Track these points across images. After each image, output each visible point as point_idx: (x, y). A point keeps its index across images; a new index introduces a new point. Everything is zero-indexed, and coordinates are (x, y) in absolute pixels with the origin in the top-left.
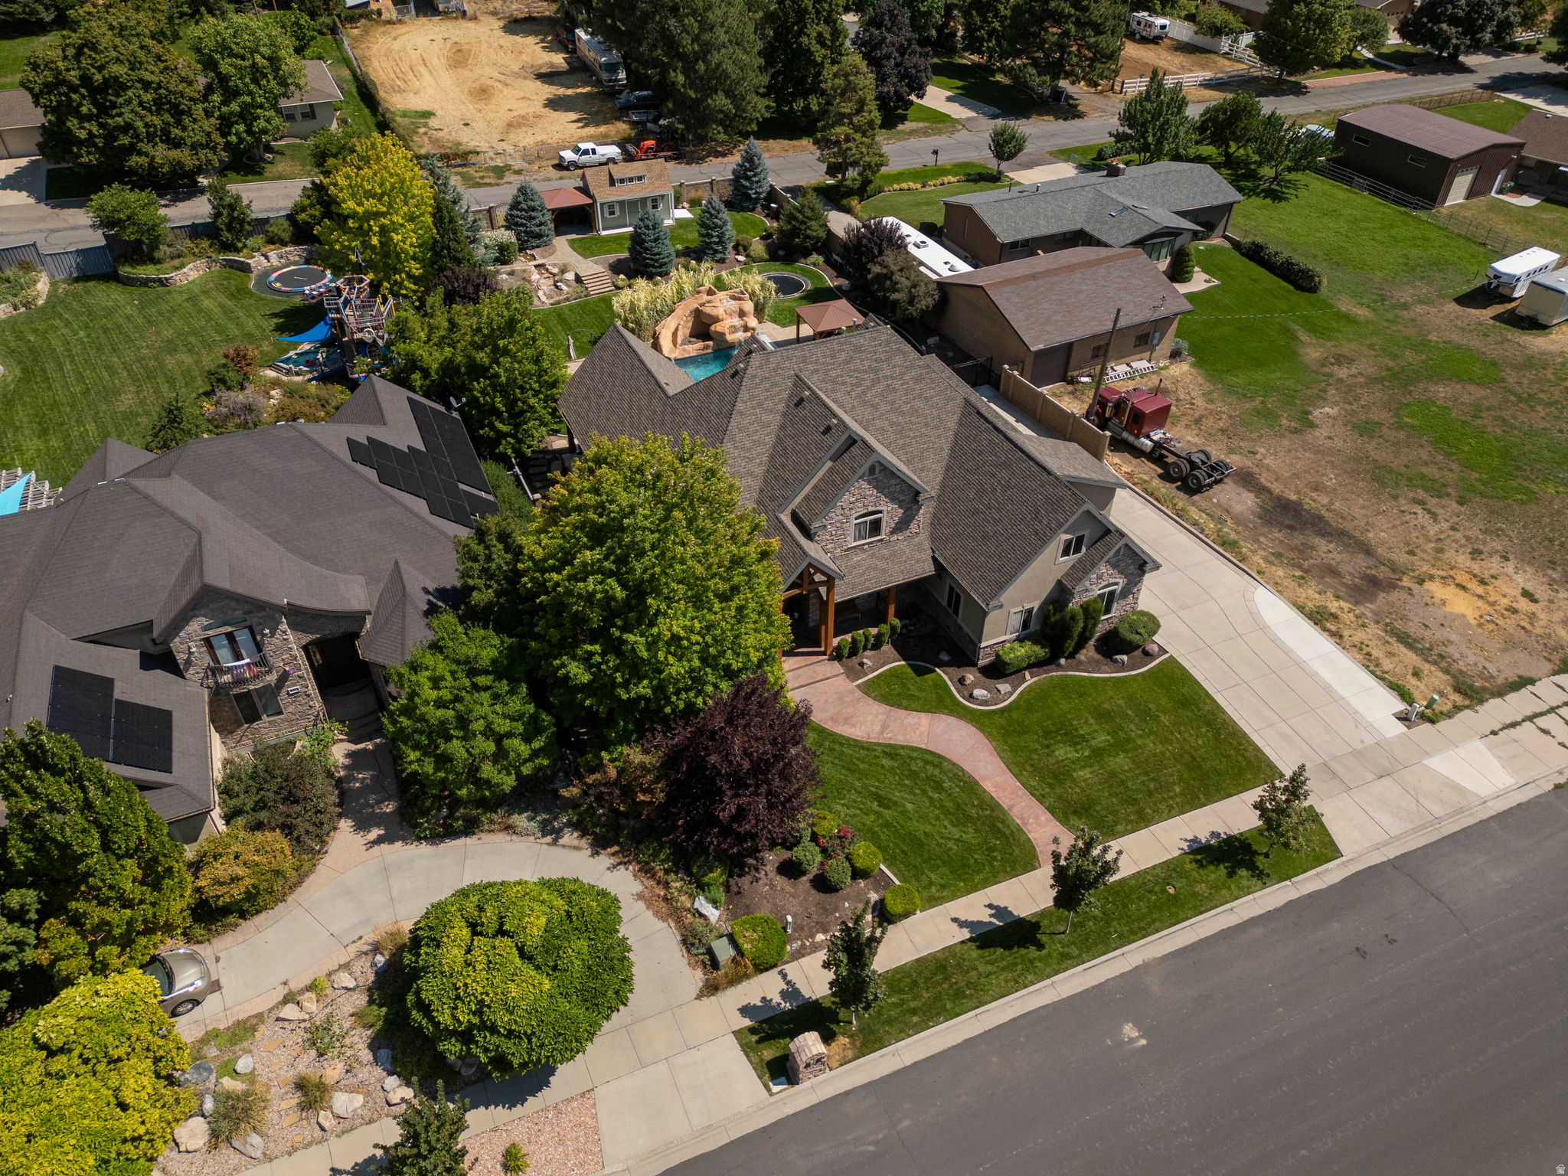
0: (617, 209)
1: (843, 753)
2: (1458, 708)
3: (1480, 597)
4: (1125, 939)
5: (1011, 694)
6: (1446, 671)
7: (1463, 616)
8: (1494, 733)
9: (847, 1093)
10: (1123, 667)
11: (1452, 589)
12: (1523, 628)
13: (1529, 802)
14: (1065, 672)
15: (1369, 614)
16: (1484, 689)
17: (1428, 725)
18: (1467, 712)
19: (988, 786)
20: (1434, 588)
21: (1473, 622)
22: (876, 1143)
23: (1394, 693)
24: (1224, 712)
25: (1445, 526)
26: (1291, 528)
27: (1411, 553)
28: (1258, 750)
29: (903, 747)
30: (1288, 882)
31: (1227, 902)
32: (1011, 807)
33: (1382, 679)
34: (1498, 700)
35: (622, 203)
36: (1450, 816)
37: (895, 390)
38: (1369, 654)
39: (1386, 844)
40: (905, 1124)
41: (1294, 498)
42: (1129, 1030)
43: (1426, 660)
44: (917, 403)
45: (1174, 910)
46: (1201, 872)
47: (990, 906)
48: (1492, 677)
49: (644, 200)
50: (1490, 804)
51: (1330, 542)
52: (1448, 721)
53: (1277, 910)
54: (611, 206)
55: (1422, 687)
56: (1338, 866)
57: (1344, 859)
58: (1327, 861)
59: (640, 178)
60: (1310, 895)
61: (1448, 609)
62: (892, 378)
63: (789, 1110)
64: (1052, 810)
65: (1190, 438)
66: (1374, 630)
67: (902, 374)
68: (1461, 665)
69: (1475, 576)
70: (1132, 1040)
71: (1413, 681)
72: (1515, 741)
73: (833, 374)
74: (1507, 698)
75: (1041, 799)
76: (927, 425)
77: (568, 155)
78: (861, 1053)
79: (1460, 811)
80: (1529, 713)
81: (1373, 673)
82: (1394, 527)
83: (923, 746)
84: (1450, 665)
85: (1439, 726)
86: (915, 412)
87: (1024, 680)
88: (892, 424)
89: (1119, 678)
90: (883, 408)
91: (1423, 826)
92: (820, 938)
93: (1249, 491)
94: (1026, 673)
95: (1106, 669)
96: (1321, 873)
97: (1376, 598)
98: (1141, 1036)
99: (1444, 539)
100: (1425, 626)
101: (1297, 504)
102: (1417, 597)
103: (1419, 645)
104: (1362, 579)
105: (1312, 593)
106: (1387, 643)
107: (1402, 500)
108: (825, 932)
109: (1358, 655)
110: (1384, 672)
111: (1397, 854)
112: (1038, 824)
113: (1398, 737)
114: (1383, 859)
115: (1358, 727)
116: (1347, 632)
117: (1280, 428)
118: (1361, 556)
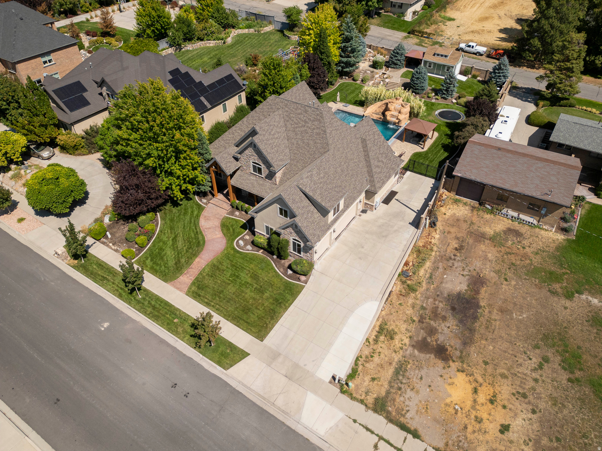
0: (432, 65)
1: (191, 223)
2: (362, 402)
3: (475, 401)
4: (145, 313)
5: (249, 250)
6: (388, 393)
7: (450, 396)
8: (355, 421)
9: (59, 269)
10: (285, 274)
11: (469, 388)
12: (466, 427)
13: (312, 444)
14: (272, 261)
15: (408, 352)
16: (388, 412)
17: (339, 390)
18: (363, 407)
19: (197, 260)
20: (461, 378)
21: (448, 401)
22: (45, 280)
23: (350, 371)
24: (284, 312)
25: (534, 375)
26: (453, 309)
27: (486, 363)
28: (271, 329)
29: (202, 235)
30: (201, 355)
31: (178, 338)
32: (191, 268)
33: (356, 364)
34: (385, 421)
35: (435, 64)
36: (279, 408)
37: (307, 133)
38: (372, 357)
40: (53, 284)
41: (482, 304)
42: (106, 325)
43: (390, 382)
44: (311, 142)
45: (166, 324)
46: (189, 327)
48: (404, 416)
50: (299, 426)
51: (457, 326)
52: (348, 399)
53: (185, 355)
54: (430, 63)
55: (366, 383)
56: (221, 371)
57: (225, 371)
58: (220, 366)
59: (446, 56)
60: (199, 364)
61: (448, 387)
62: (309, 128)
63: (50, 260)
64: (197, 279)
65: (490, 255)
66: (397, 358)
67: (314, 129)
68: (399, 400)
69: (494, 396)
70: (103, 326)
71: (367, 379)
72: (356, 432)
74: (390, 425)
75: (201, 274)
76: (308, 151)
77: (463, 45)
78: (74, 267)
79: (286, 413)
80: (385, 437)
81: (357, 359)
82: (505, 352)
83: (206, 239)
84: (396, 393)
85: (341, 395)
86: (308, 144)
87: (258, 251)
88: (297, 144)
89: (279, 275)
90: (298, 137)
91: (264, 399)
92: (111, 244)
93: (468, 286)
94: (262, 251)
95: (282, 270)
96: (213, 366)
97: (426, 354)
98: (105, 328)
99: (519, 377)
100: (421, 378)
101: (478, 306)
102: (444, 371)
103: (401, 378)
104: (438, 345)
105: (403, 327)
106: (390, 363)
107: (537, 351)
108: (113, 244)
109: (366, 352)
110: (363, 365)
111: (240, 391)
112: (188, 277)
113: (320, 380)
114: (234, 386)
115: (313, 361)
116: (383, 345)
117: (548, 285)
118: (459, 341)
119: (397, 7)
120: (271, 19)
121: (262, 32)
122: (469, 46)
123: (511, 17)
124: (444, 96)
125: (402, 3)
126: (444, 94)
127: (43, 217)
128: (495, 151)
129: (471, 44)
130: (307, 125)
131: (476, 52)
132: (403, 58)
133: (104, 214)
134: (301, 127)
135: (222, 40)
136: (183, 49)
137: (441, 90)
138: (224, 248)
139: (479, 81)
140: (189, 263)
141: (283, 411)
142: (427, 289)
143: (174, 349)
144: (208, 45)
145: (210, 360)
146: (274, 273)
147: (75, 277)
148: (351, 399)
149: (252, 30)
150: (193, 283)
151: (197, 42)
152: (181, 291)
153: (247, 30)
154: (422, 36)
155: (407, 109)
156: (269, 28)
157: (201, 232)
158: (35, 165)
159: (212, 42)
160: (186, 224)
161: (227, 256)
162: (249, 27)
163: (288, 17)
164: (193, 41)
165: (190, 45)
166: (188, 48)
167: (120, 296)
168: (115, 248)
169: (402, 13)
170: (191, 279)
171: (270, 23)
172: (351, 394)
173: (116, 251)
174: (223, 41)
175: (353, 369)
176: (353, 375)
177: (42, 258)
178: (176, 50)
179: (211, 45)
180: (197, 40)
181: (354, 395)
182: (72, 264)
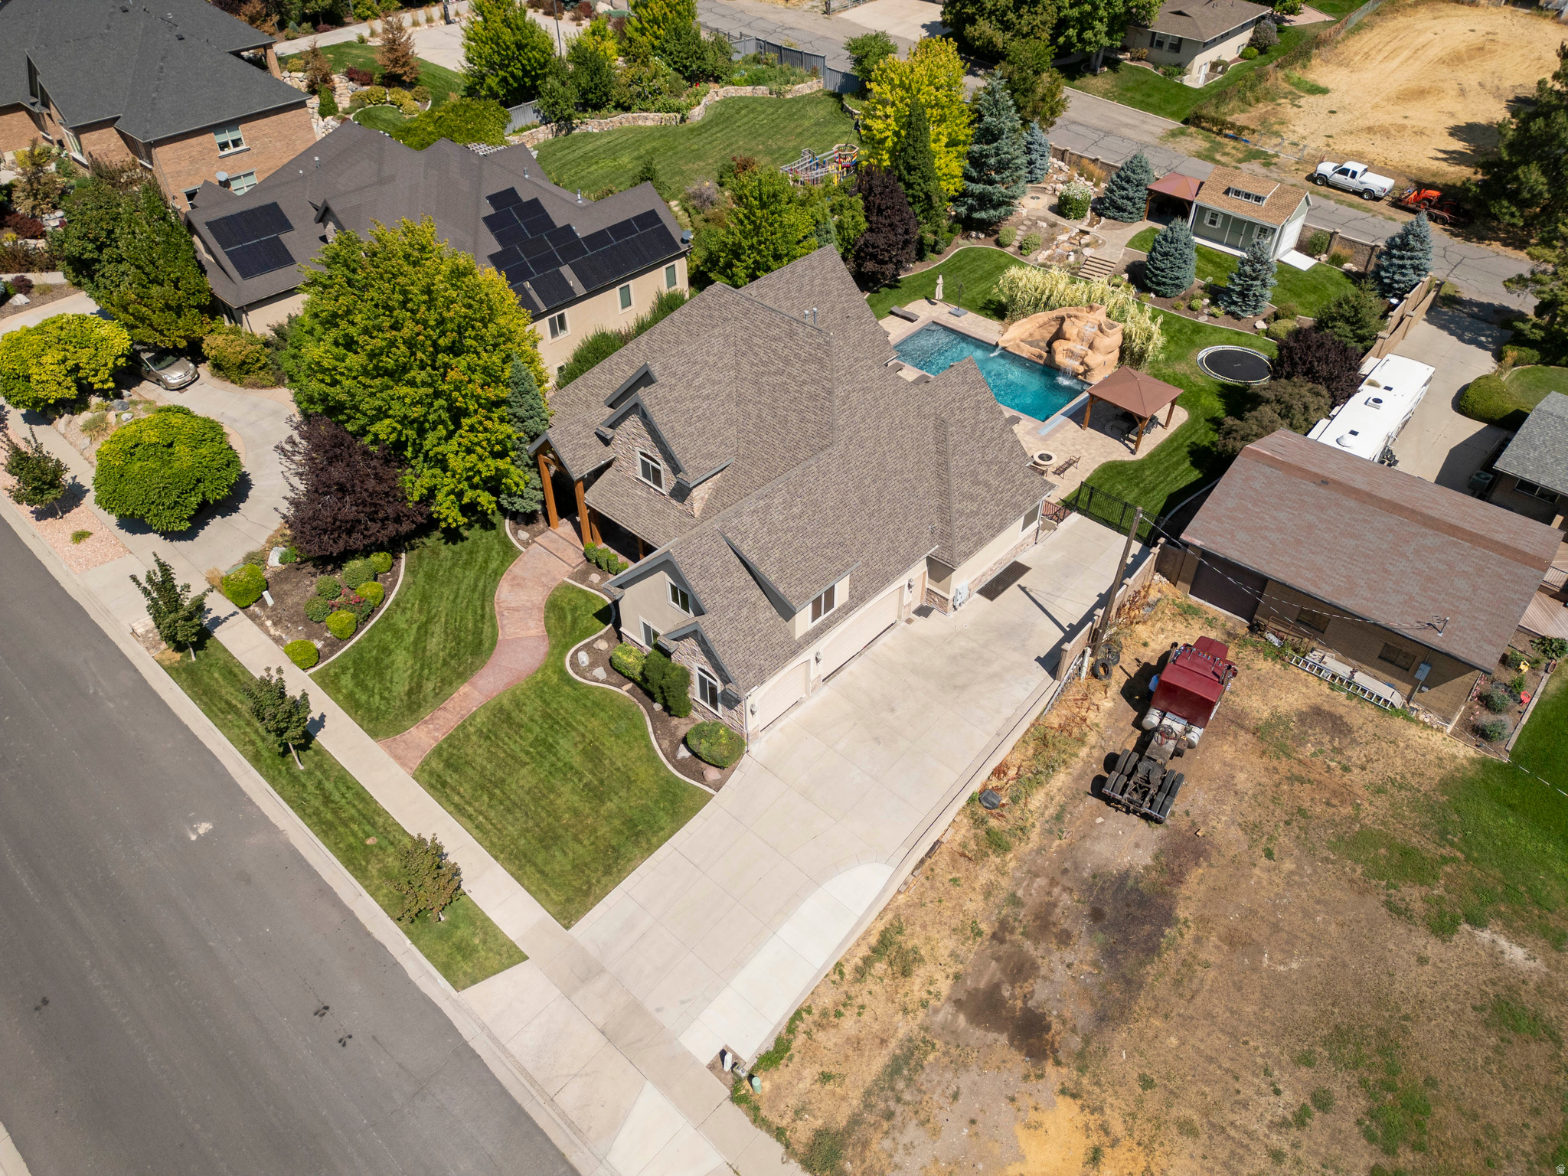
0: (1219, 220)
1: (474, 591)
2: (779, 1134)
4: (303, 811)
5: (597, 681)
6: (855, 1121)
7: (1021, 1158)
9: (136, 671)
10: (671, 756)
11: (1081, 1146)
14: (645, 715)
15: (940, 1018)
17: (729, 1093)
18: (779, 1149)
19: (465, 688)
20: (1064, 1114)
22: (95, 693)
23: (770, 1045)
24: (643, 859)
25: (1276, 1140)
26: (1097, 915)
27: (1147, 1083)
28: (598, 899)
29: (494, 626)
30: (409, 942)
31: (366, 887)
32: (445, 709)
33: (791, 1029)
35: (1227, 217)
36: (563, 1115)
37: (787, 391)
38: (838, 1014)
39: (495, 1040)
41: (1181, 913)
42: (204, 828)
43: (868, 1093)
44: (793, 417)
45: (344, 846)
47: (323, 717)
49: (1251, 225)
50: (601, 1171)
51: (1095, 964)
52: (746, 1120)
53: (369, 935)
54: (1215, 215)
55: (804, 1086)
56: (445, 990)
57: (453, 992)
58: (446, 977)
59: (1258, 199)
60: (397, 964)
61: (1021, 1133)
63: (121, 646)
64: (450, 738)
65: (1241, 777)
66: (905, 1028)
68: (880, 1145)
70: (195, 831)
71: (810, 1072)
73: (756, 340)
75: (463, 727)
76: (783, 441)
77: (1326, 168)
78: (169, 669)
79: (577, 1131)
81: (797, 1016)
82: (1210, 1060)
83: (500, 637)
84: (876, 1126)
85: (728, 1104)
86: (785, 421)
87: (619, 686)
88: (759, 416)
89: (656, 756)
90: (764, 399)
91: (533, 1082)
92: (269, 623)
93: (1156, 857)
94: (630, 685)
95: (666, 744)
96: (431, 975)
97: (987, 1030)
98: (199, 836)
99: (1229, 1137)
100: (955, 1096)
101: (1169, 919)
102: (1024, 1087)
103: (900, 1085)
104: (1026, 1010)
105: (946, 945)
106: (883, 1042)
107: (1304, 1072)
108: (275, 624)
109: (827, 1000)
110: (808, 1033)
111: (479, 1052)
112: (429, 732)
113: (687, 1054)
114: (466, 1036)
115: (683, 1002)
116: (877, 989)
117: (1388, 887)
118: (1087, 1009)
119: (1166, 46)
120: (818, 64)
121: (789, 96)
122: (1344, 172)
123: (1497, 93)
124: (1233, 308)
125: (1181, 39)
126: (1235, 303)
127: (134, 533)
128: (1311, 487)
129: (1351, 165)
130: (789, 369)
131: (1361, 188)
132: (1143, 194)
133: (272, 543)
134: (775, 374)
135: (678, 111)
136: (577, 131)
137: (1228, 292)
138: (537, 665)
139: (1348, 274)
140: (442, 692)
141: (571, 1124)
142: (1040, 850)
143: (348, 915)
144: (640, 123)
145: (427, 956)
146: (644, 751)
147: (166, 697)
148: (754, 1122)
149: (762, 91)
150: (438, 751)
151: (614, 112)
152: (403, 765)
153: (749, 89)
154: (1219, 133)
155: (1115, 339)
156: (809, 87)
157: (493, 618)
158: (147, 402)
159: (652, 115)
160: (461, 592)
161: (540, 689)
162: (755, 81)
163: (858, 61)
164: (604, 112)
165: (595, 122)
166: (590, 129)
167: (256, 759)
168: (277, 633)
169: (1179, 65)
170: (435, 739)
171: (814, 73)
172: (757, 1109)
173: (278, 640)
174: (679, 116)
175: (779, 1041)
176: (775, 1056)
177: (105, 636)
178: (559, 130)
179: (649, 123)
180: (616, 108)
181: (764, 1113)
182: (167, 663)
